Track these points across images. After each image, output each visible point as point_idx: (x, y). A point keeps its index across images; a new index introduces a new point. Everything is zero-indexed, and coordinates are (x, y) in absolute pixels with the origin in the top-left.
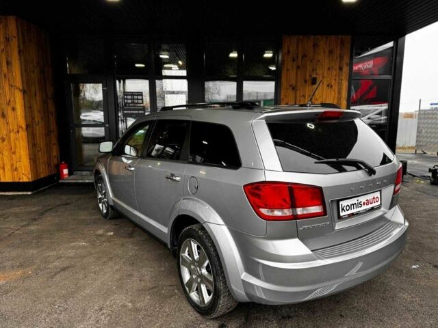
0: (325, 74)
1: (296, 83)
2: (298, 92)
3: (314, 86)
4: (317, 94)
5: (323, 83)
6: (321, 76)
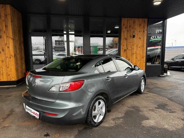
1: (127, 37)
2: (128, 41)
3: (134, 38)
4: (135, 41)
5: (137, 37)
6: (136, 35)
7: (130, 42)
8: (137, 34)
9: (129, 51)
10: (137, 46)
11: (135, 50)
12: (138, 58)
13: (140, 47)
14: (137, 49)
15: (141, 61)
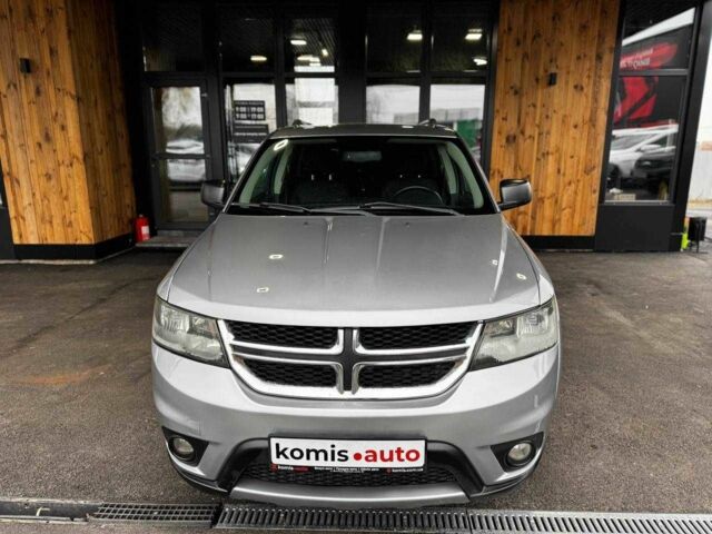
0: (572, 68)
1: (521, 82)
2: (524, 99)
3: (552, 88)
4: (556, 101)
5: (567, 83)
6: (564, 71)
7: (534, 106)
8: (568, 67)
9: (528, 141)
10: (563, 121)
11: (553, 140)
12: (569, 172)
13: (576, 127)
14: (562, 135)
15: (581, 183)
